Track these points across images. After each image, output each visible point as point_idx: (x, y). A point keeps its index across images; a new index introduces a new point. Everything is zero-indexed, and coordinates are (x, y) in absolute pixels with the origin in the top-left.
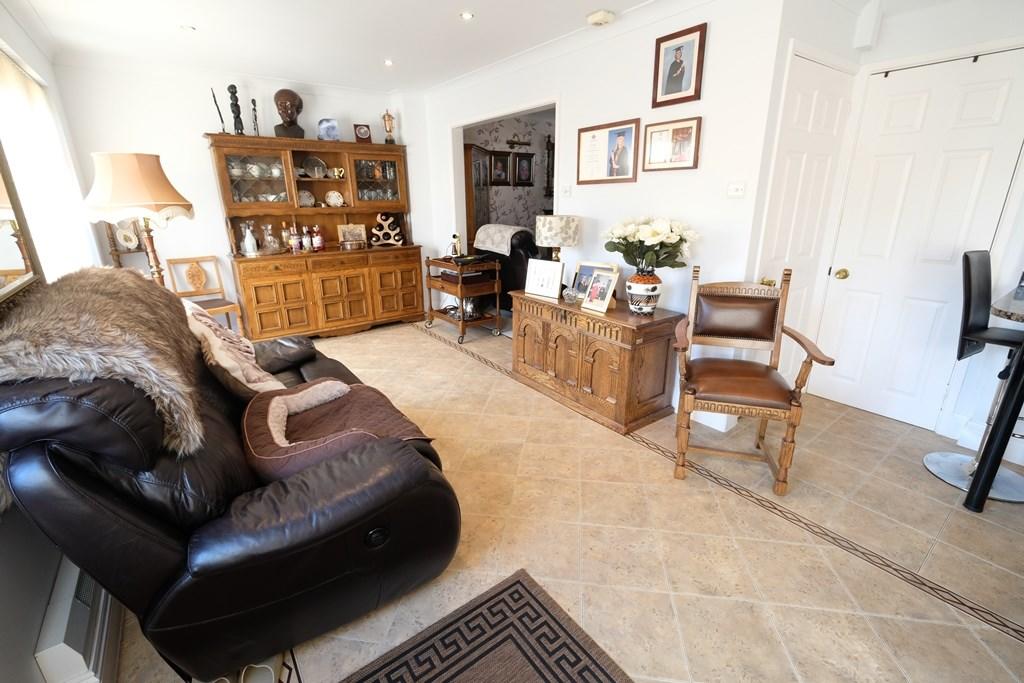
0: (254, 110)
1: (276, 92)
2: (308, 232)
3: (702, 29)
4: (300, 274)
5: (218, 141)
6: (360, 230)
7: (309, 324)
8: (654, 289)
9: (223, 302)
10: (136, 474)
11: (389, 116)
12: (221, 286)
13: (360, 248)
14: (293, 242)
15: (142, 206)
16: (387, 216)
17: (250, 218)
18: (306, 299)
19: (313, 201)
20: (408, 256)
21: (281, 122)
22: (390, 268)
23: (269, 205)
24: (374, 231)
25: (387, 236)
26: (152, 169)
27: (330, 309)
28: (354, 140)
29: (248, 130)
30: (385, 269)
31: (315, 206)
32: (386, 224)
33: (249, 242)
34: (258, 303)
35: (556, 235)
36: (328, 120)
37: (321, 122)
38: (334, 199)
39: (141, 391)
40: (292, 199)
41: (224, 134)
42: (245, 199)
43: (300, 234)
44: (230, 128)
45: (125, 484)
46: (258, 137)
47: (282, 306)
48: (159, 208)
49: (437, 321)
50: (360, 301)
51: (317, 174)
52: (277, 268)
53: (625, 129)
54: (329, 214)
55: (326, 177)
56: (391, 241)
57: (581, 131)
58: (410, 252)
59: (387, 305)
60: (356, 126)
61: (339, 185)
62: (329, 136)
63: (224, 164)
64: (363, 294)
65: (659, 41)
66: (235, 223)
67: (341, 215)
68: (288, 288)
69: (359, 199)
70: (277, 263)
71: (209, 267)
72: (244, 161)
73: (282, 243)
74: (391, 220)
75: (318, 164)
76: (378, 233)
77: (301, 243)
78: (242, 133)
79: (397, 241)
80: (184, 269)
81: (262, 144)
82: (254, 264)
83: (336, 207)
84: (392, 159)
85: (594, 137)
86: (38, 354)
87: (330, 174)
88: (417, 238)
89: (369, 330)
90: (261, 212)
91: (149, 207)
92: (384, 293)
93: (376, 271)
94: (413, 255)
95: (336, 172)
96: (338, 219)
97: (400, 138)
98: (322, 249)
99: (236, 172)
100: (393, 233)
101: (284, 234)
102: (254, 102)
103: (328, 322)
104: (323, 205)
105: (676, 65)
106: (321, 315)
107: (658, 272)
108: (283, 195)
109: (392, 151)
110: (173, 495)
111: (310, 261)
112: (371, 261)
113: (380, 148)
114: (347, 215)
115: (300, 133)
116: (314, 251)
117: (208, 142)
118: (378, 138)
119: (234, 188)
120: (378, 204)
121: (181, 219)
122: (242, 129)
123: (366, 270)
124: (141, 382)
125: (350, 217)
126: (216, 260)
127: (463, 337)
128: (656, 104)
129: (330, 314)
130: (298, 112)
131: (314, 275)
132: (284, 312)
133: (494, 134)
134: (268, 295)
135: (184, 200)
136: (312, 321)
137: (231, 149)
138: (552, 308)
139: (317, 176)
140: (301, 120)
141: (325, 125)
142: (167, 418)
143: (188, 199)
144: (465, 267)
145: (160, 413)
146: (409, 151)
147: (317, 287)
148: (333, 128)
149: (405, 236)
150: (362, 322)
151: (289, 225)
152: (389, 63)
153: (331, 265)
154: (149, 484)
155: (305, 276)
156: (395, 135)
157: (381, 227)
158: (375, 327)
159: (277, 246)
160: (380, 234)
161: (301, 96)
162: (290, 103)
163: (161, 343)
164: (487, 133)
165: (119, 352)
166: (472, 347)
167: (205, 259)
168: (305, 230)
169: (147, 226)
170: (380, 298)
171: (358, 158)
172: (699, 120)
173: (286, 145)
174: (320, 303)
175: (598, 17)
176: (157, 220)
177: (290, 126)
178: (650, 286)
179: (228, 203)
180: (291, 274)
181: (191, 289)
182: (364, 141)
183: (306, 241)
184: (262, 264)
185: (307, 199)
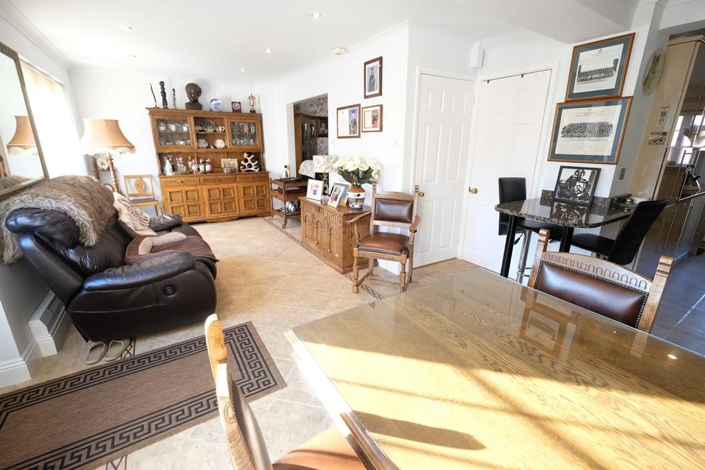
0: (174, 94)
1: (186, 84)
2: (203, 162)
3: (380, 59)
4: (196, 185)
5: (153, 112)
6: (234, 162)
7: (200, 214)
8: (359, 195)
9: (154, 200)
10: (67, 249)
11: (252, 97)
12: (153, 192)
13: (232, 172)
14: (194, 168)
15: (106, 147)
16: (250, 154)
17: (170, 154)
18: (199, 200)
19: (207, 145)
20: (261, 177)
21: (189, 101)
22: (250, 184)
23: (181, 147)
24: (243, 162)
25: (250, 166)
26: (114, 128)
27: (213, 206)
28: (231, 111)
29: (170, 105)
30: (246, 185)
31: (208, 148)
32: (249, 159)
33: (168, 167)
34: (171, 201)
35: (321, 166)
36: (216, 100)
37: (212, 101)
38: (220, 144)
39: (70, 217)
40: (193, 143)
41: (156, 108)
42: (167, 143)
43: (199, 163)
44: (160, 104)
45: (62, 252)
46: (176, 109)
47: (185, 203)
48: (115, 147)
49: (275, 216)
50: (231, 202)
51: (210, 130)
52: (182, 182)
53: (355, 108)
54: (216, 153)
55: (215, 131)
56: (252, 169)
57: (338, 109)
58: (263, 175)
59: (247, 206)
60: (233, 103)
61: (222, 136)
62: (216, 108)
63: (156, 124)
64: (234, 198)
65: (366, 64)
66: (161, 157)
67: (224, 153)
68: (189, 193)
69: (233, 144)
70: (183, 179)
71: (147, 181)
72: (166, 122)
73: (188, 168)
74: (252, 156)
75: (210, 124)
76: (244, 164)
77: (199, 169)
78: (167, 108)
79: (256, 169)
80: (133, 181)
81: (177, 113)
82: (169, 179)
83: (220, 149)
84: (254, 121)
85: (343, 113)
86: (33, 199)
87: (217, 130)
88: (268, 167)
89: (237, 220)
90: (175, 150)
91: (109, 147)
92: (246, 199)
93: (241, 186)
94: (264, 177)
95: (220, 129)
96: (222, 155)
97: (260, 110)
98: (211, 172)
99: (162, 128)
100: (253, 164)
101: (190, 163)
102: (174, 90)
103: (211, 214)
104: (212, 147)
105: (372, 77)
106: (207, 209)
107: (363, 186)
108: (189, 141)
109: (254, 117)
110: (81, 259)
111: (202, 179)
112: (238, 180)
113: (247, 115)
114: (227, 153)
115: (200, 107)
116: (205, 172)
117: (148, 112)
118: (246, 109)
119: (161, 138)
120: (245, 147)
121: (128, 154)
122: (167, 105)
123: (235, 185)
124: (70, 213)
125: (229, 154)
126: (151, 177)
127: (285, 225)
128: (366, 97)
129: (213, 209)
130: (199, 96)
131: (204, 187)
132: (186, 207)
133: (320, 107)
134: (177, 197)
135: (130, 143)
136: (202, 213)
137: (160, 117)
138: (315, 206)
139: (209, 131)
140: (201, 100)
141: (214, 102)
142: (81, 230)
143: (132, 143)
144: (287, 185)
145: (78, 227)
146: (264, 117)
147: (206, 194)
148: (219, 104)
149: (261, 166)
150: (232, 214)
151: (192, 158)
152: (242, 70)
153: (214, 181)
154: (72, 255)
155: (198, 187)
156: (256, 108)
157: (246, 161)
158: (240, 218)
159: (185, 169)
160: (246, 164)
161: (200, 86)
162: (194, 91)
163: (87, 204)
164: (315, 106)
165: (63, 202)
166: (289, 231)
167: (145, 176)
168: (201, 161)
169: (110, 157)
170: (243, 201)
171: (232, 121)
172: (381, 106)
173: (190, 114)
174: (207, 202)
175: (337, 50)
176: (115, 154)
177: (194, 103)
178: (356, 194)
179: (158, 145)
180: (191, 186)
181: (137, 192)
182: (237, 111)
183: (201, 167)
184: (175, 179)
185: (203, 143)
